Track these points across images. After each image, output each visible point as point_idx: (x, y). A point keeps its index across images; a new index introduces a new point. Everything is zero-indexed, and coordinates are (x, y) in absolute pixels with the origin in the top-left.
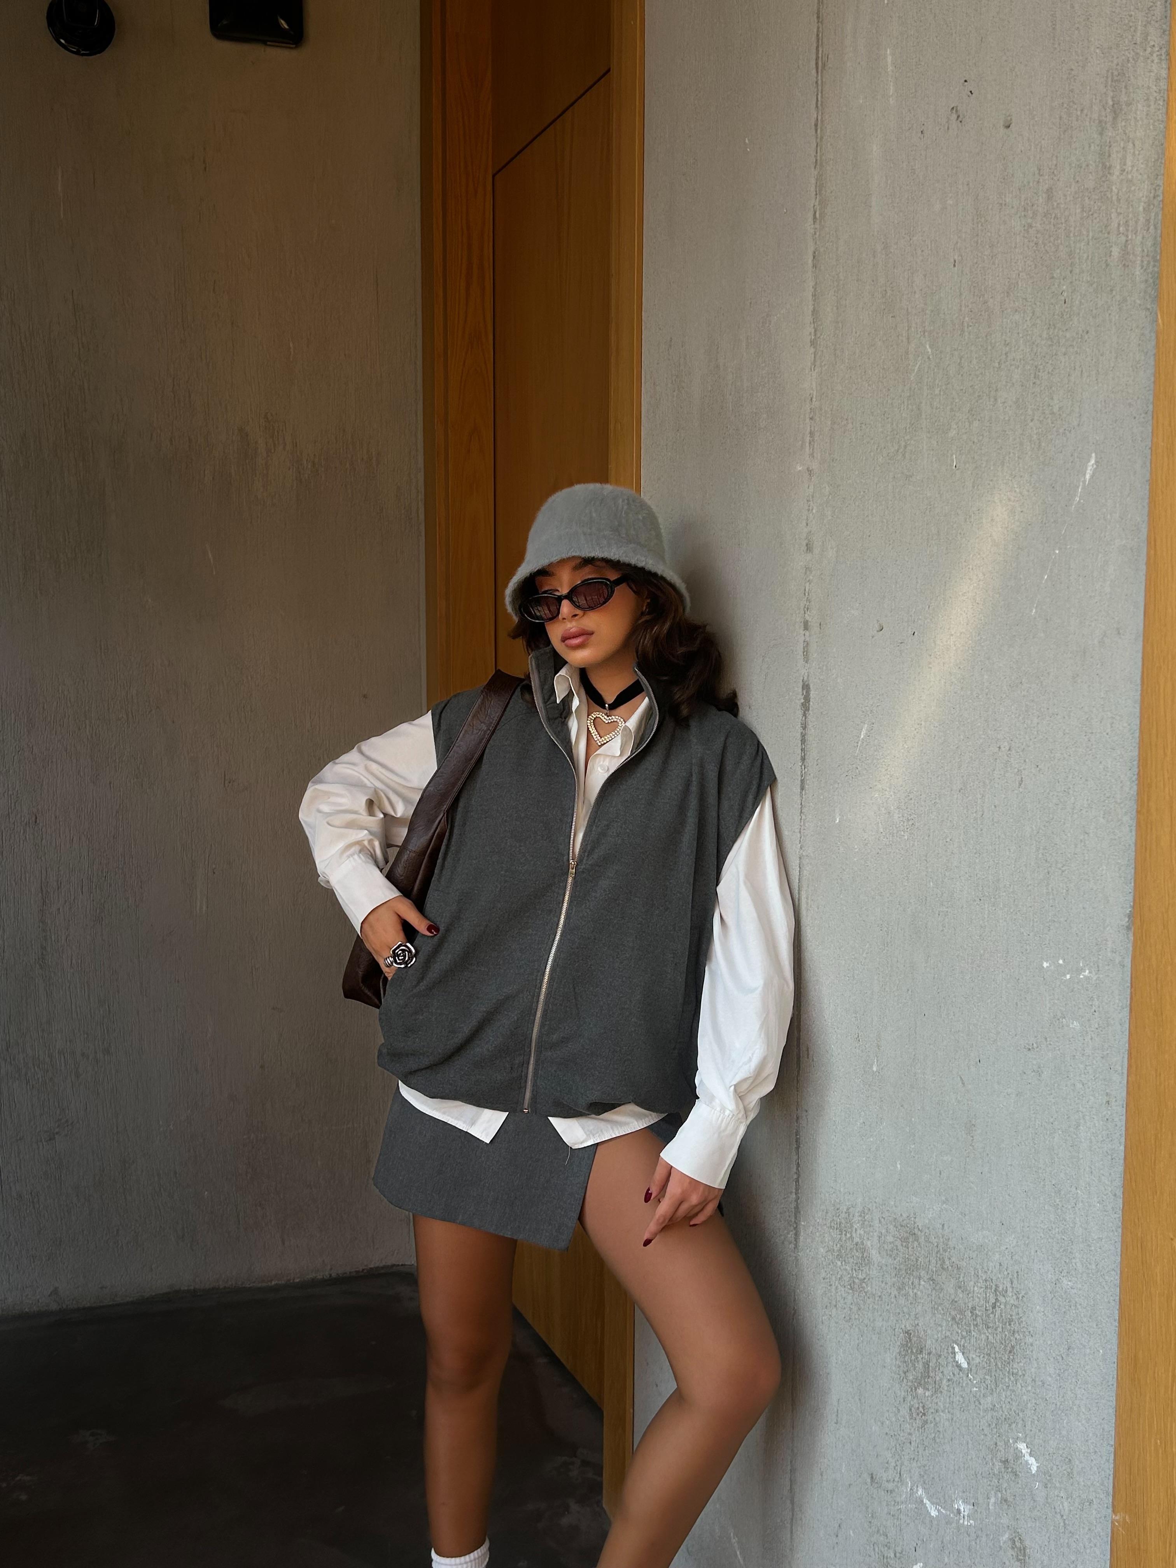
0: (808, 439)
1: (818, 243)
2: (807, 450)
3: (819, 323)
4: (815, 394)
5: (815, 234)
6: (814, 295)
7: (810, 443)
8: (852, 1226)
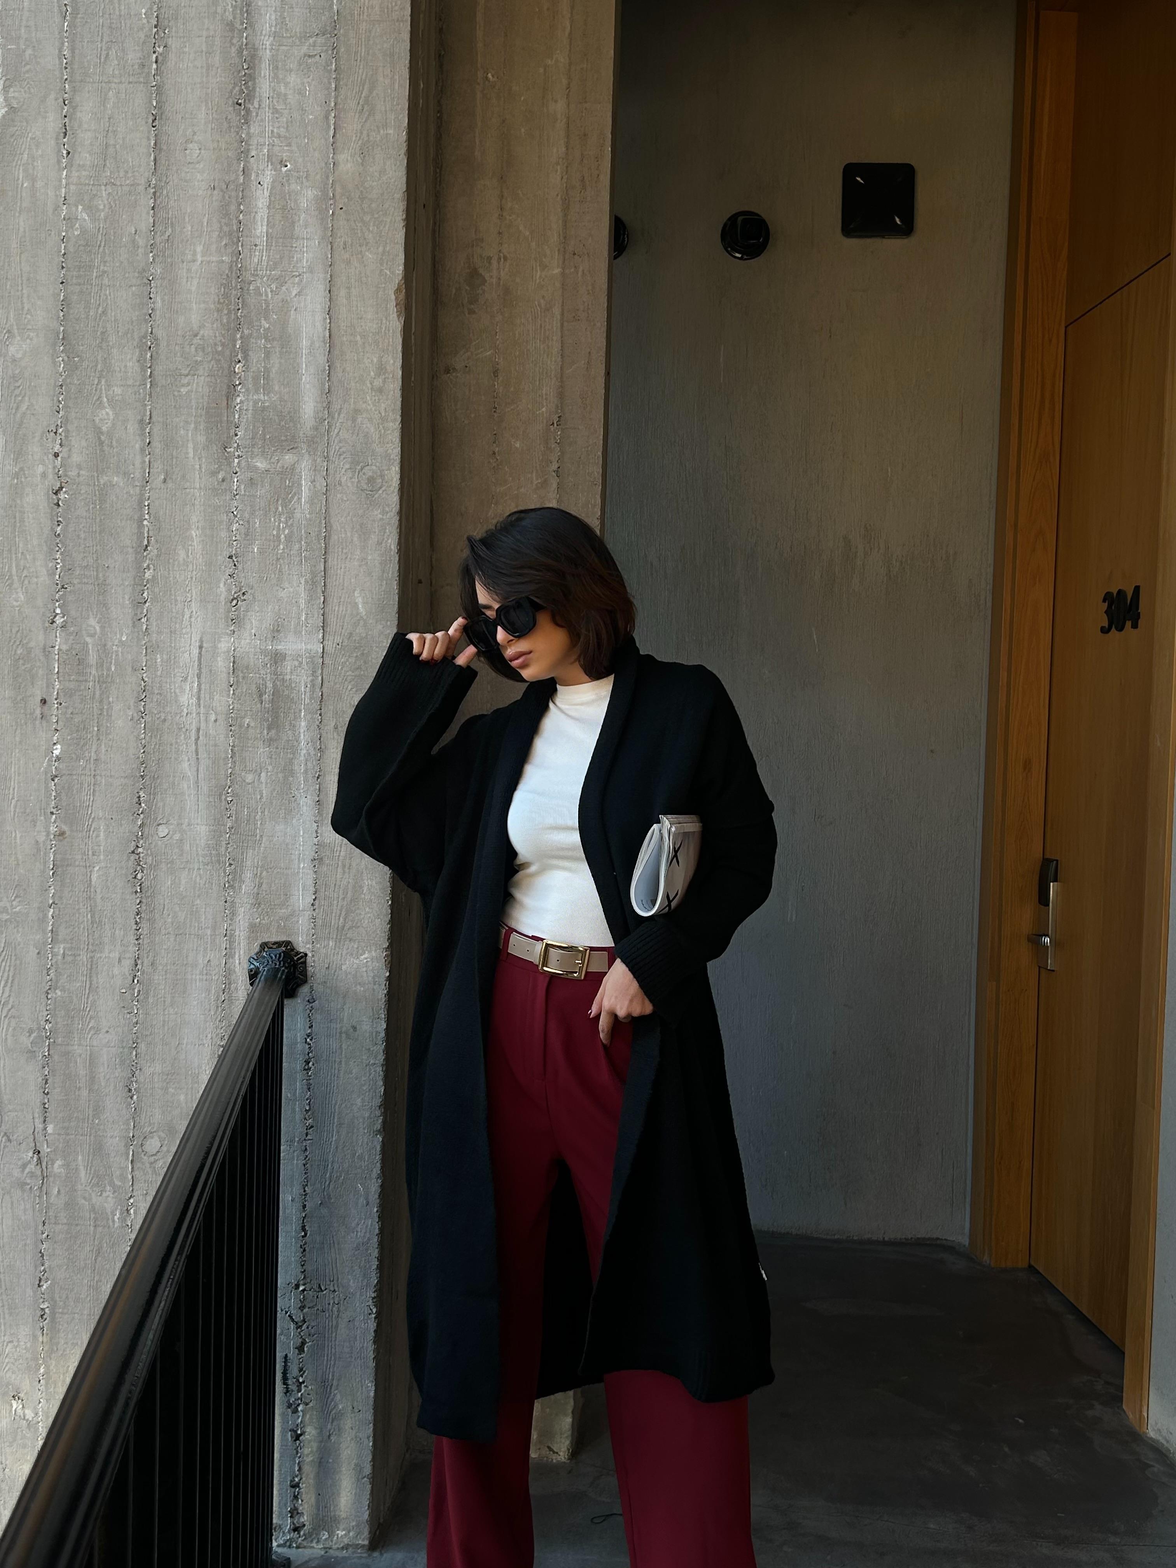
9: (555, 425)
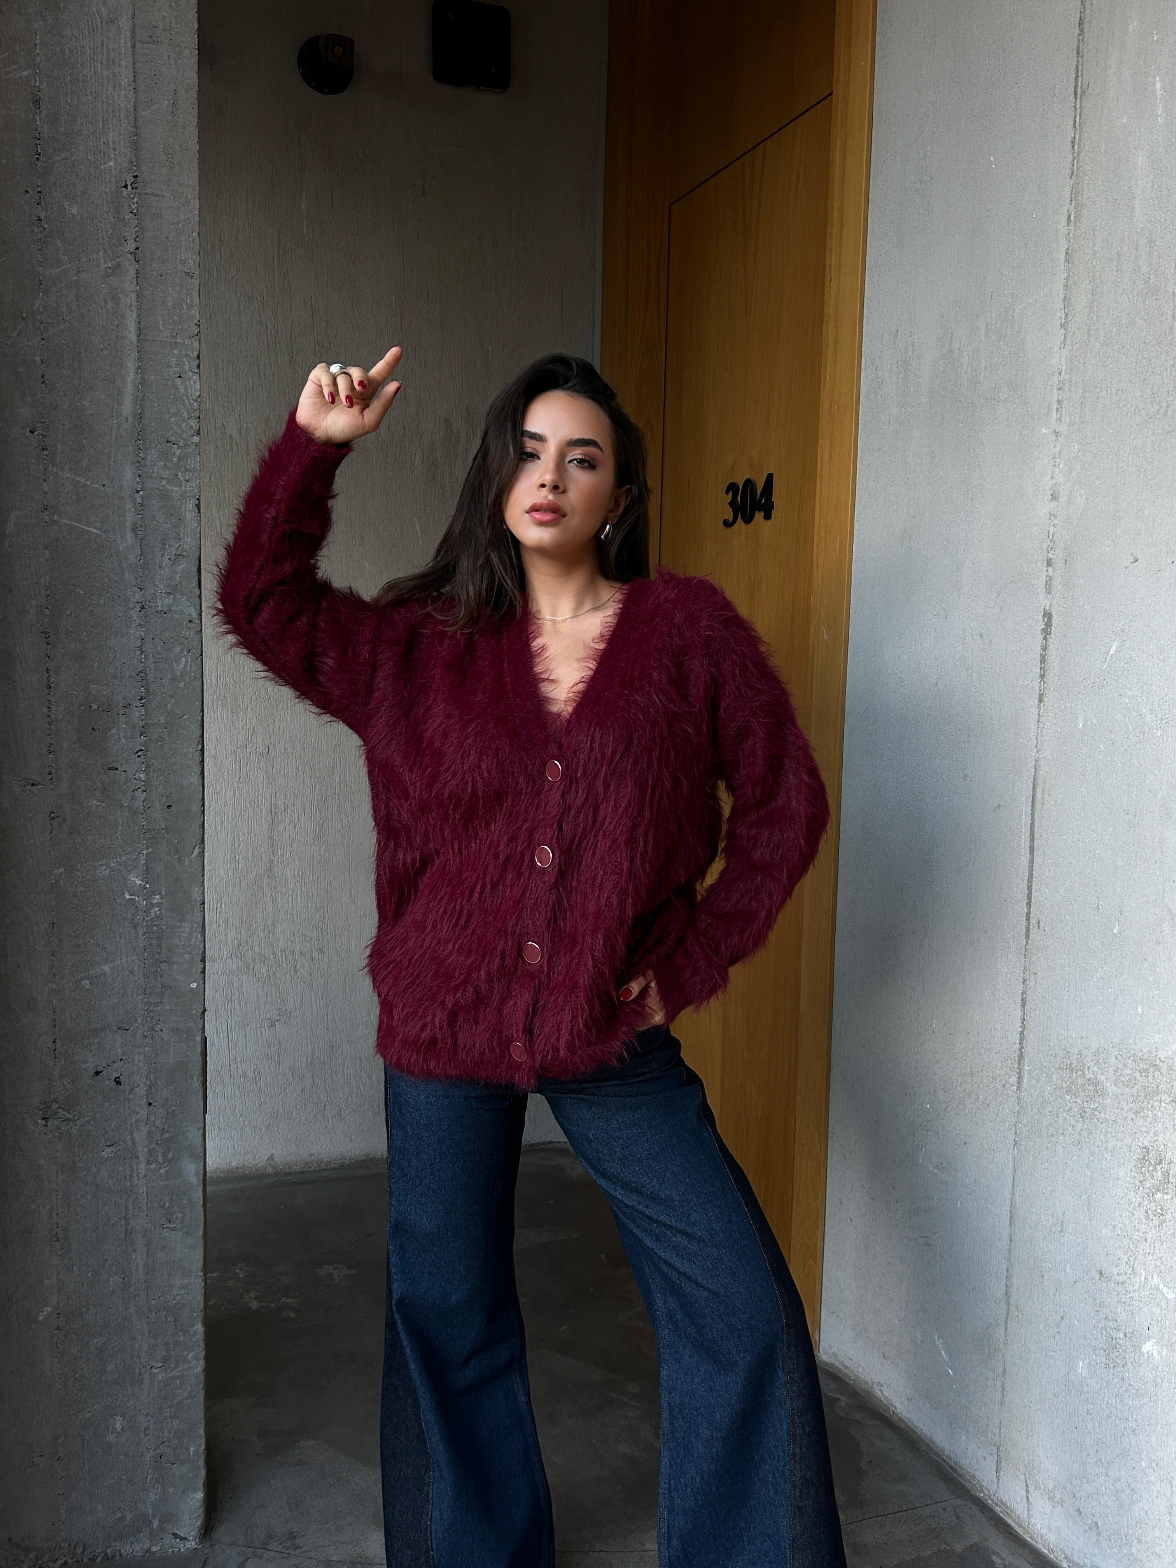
0: (1055, 406)
1: (1072, 241)
2: (1054, 415)
3: (1072, 308)
4: (1064, 368)
5: (1069, 234)
6: (1066, 286)
7: (1057, 409)
8: (1084, 1065)
9: (129, 187)
